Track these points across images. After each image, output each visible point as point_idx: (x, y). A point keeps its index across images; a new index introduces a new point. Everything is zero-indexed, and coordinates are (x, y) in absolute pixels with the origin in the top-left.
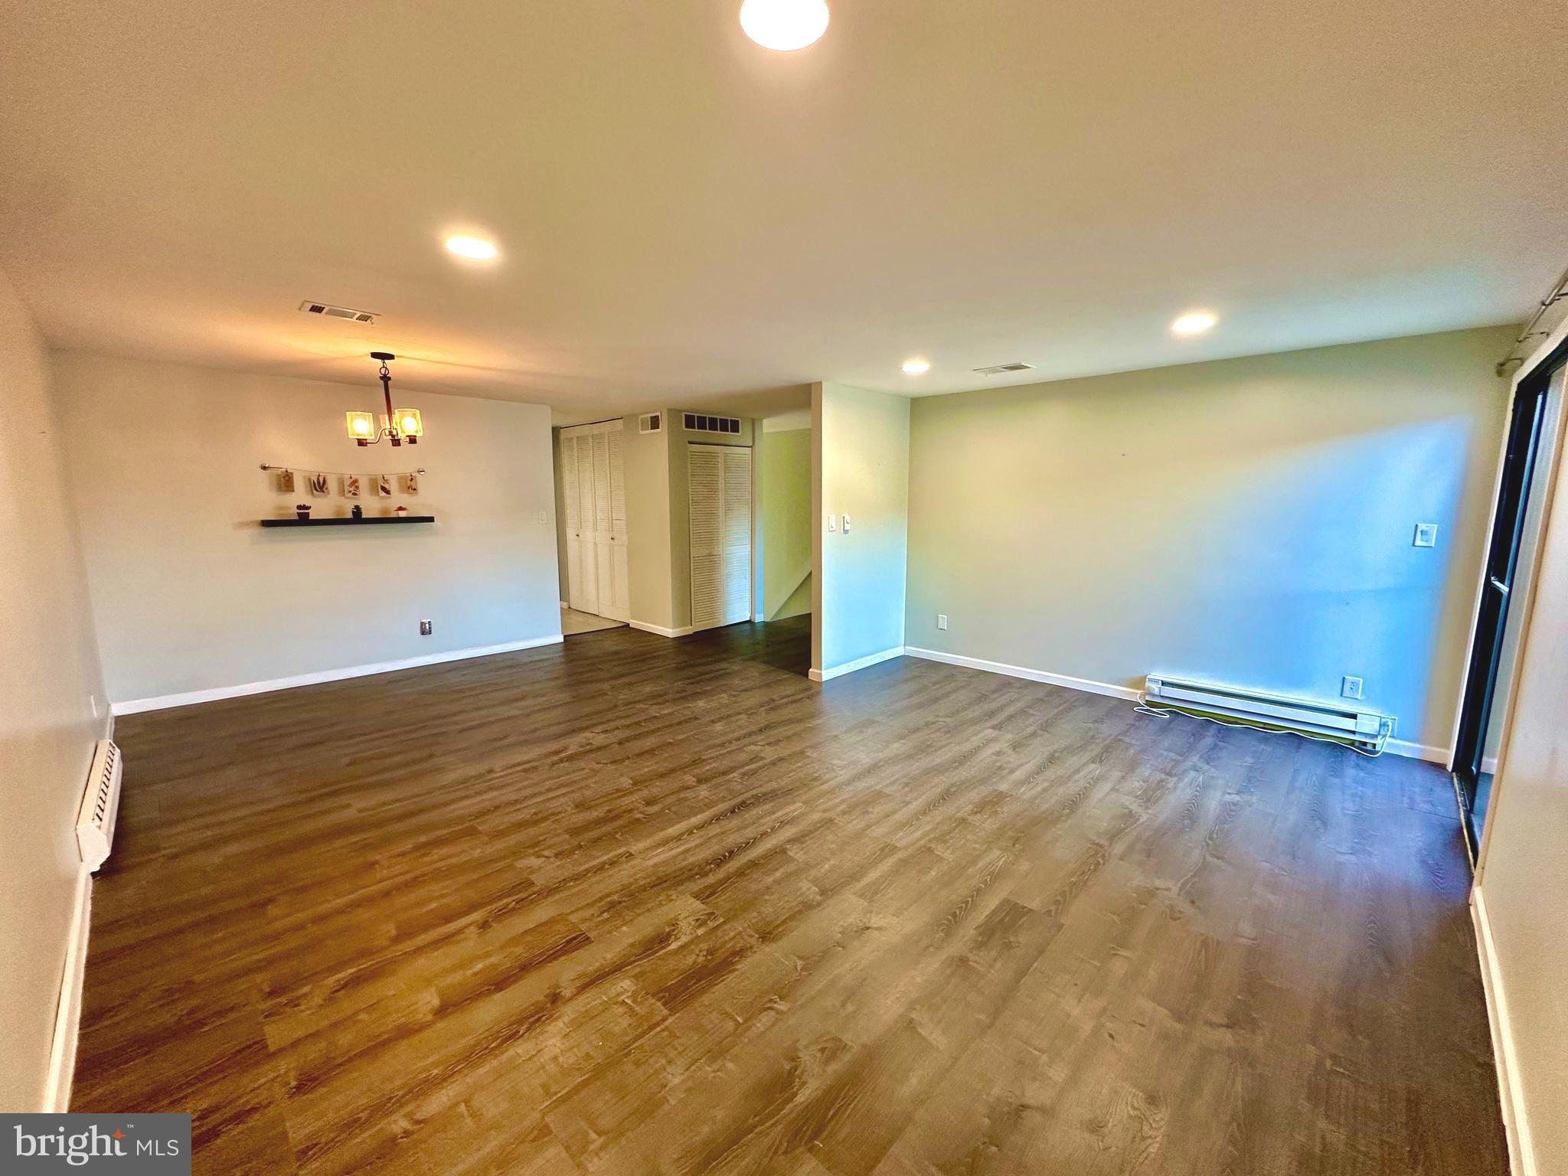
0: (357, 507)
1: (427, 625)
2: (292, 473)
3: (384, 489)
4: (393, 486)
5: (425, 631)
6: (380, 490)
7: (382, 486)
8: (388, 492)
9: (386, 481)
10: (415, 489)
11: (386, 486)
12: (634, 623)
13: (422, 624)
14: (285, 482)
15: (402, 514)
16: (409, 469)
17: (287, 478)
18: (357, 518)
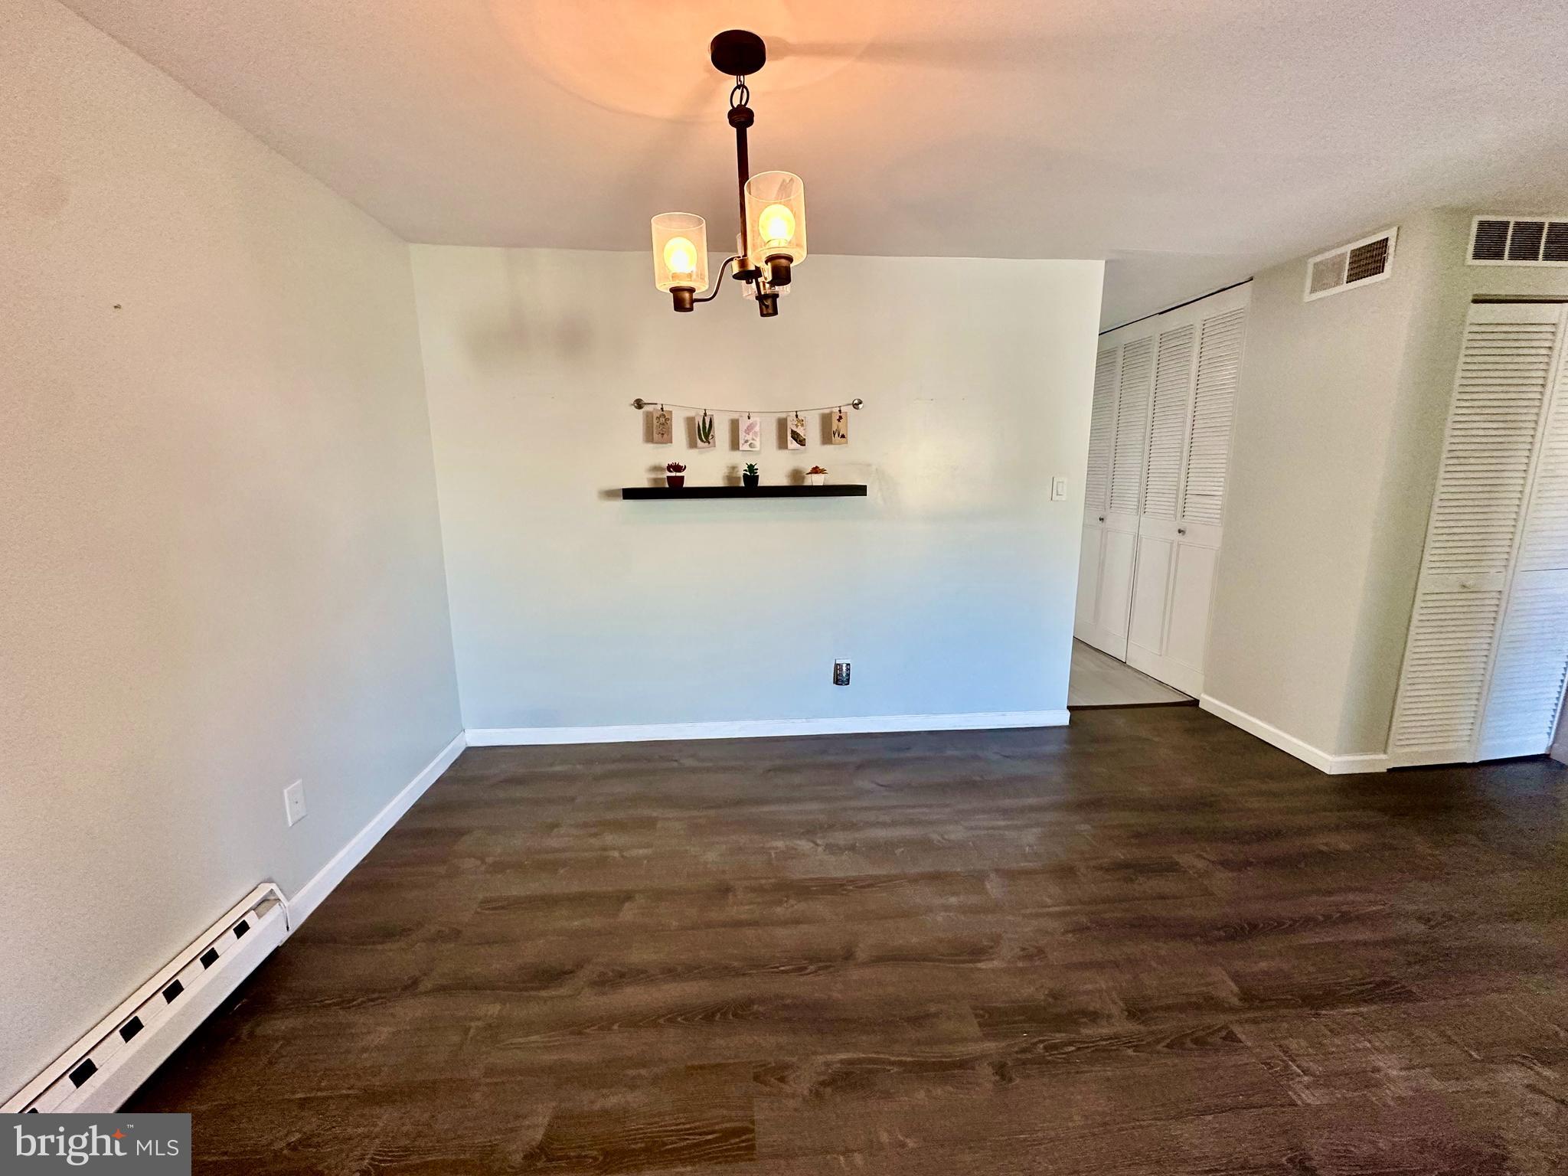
0: (751, 468)
1: (844, 668)
2: (670, 412)
3: (796, 436)
4: (812, 432)
5: (841, 678)
6: (789, 437)
7: (793, 432)
8: (801, 442)
9: (801, 422)
10: (843, 436)
11: (800, 431)
12: (1210, 704)
13: (838, 667)
14: (658, 428)
15: (817, 480)
16: (834, 400)
17: (662, 420)
18: (749, 487)
